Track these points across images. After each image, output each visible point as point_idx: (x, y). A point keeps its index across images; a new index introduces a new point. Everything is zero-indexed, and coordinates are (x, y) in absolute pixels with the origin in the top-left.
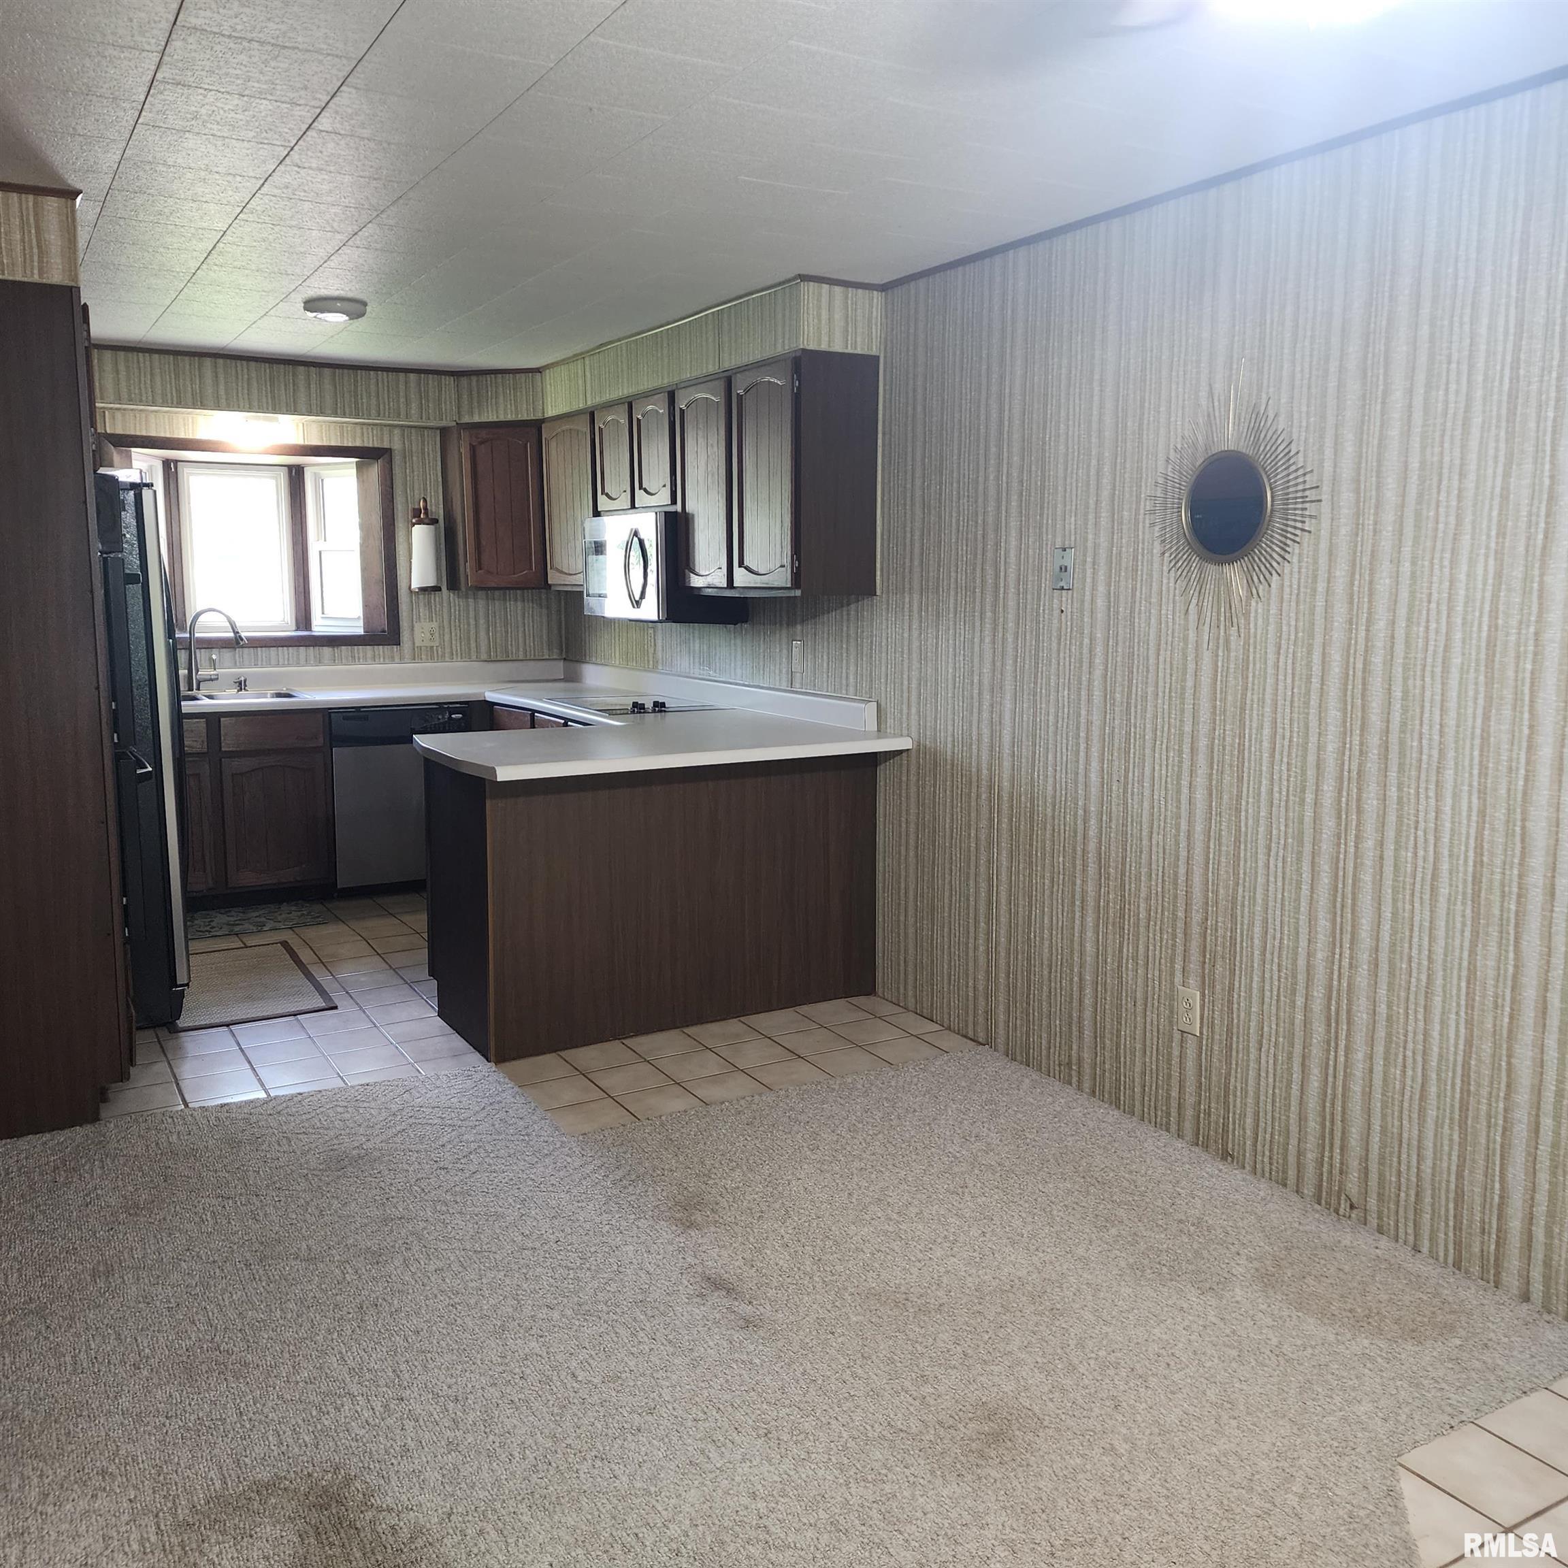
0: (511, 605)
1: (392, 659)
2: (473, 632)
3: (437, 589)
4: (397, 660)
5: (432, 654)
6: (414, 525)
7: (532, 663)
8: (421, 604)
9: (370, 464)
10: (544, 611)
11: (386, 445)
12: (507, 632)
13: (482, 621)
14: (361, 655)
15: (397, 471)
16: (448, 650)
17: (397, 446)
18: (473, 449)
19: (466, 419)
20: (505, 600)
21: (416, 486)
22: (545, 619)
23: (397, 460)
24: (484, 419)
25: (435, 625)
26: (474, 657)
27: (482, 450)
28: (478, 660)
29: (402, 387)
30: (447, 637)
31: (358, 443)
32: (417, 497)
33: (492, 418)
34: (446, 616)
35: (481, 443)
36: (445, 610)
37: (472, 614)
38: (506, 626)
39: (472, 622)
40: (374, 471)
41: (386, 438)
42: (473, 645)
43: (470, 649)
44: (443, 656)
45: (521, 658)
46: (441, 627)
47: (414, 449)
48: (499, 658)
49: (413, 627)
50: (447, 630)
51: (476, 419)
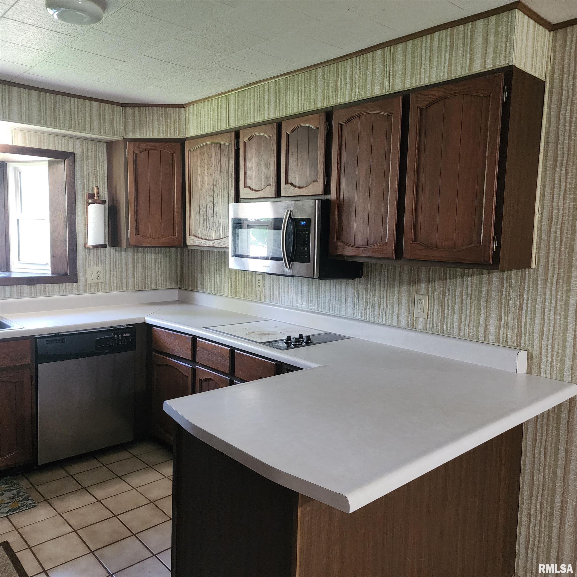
0: (148, 255)
1: (72, 292)
2: (124, 273)
3: (104, 246)
4: (75, 292)
5: (98, 287)
6: (89, 204)
7: (160, 292)
8: (92, 256)
9: (57, 162)
10: (168, 259)
11: (70, 150)
12: (145, 272)
13: (130, 266)
14: (50, 289)
15: (78, 168)
16: (108, 285)
17: (78, 151)
18: (135, 155)
19: (130, 135)
20: (144, 253)
21: (90, 179)
22: (168, 264)
23: (78, 160)
24: (143, 136)
25: (100, 269)
26: (124, 289)
27: (142, 157)
28: (127, 290)
29: (87, 109)
30: (108, 276)
31: (51, 148)
32: (91, 186)
33: (149, 135)
34: (107, 263)
35: (141, 152)
36: (107, 259)
37: (124, 261)
38: (145, 268)
39: (124, 266)
40: (62, 167)
41: (71, 145)
42: (124, 281)
43: (122, 283)
44: (105, 289)
45: (153, 288)
46: (104, 270)
47: (90, 154)
48: (140, 289)
49: (86, 270)
50: (108, 272)
51: (138, 136)
